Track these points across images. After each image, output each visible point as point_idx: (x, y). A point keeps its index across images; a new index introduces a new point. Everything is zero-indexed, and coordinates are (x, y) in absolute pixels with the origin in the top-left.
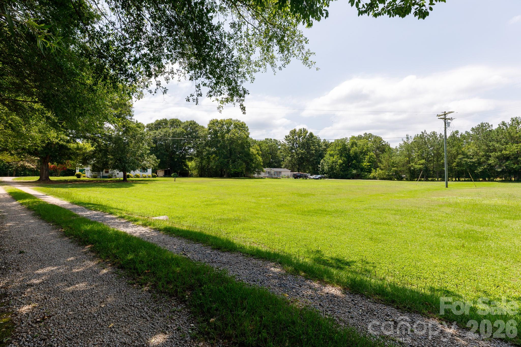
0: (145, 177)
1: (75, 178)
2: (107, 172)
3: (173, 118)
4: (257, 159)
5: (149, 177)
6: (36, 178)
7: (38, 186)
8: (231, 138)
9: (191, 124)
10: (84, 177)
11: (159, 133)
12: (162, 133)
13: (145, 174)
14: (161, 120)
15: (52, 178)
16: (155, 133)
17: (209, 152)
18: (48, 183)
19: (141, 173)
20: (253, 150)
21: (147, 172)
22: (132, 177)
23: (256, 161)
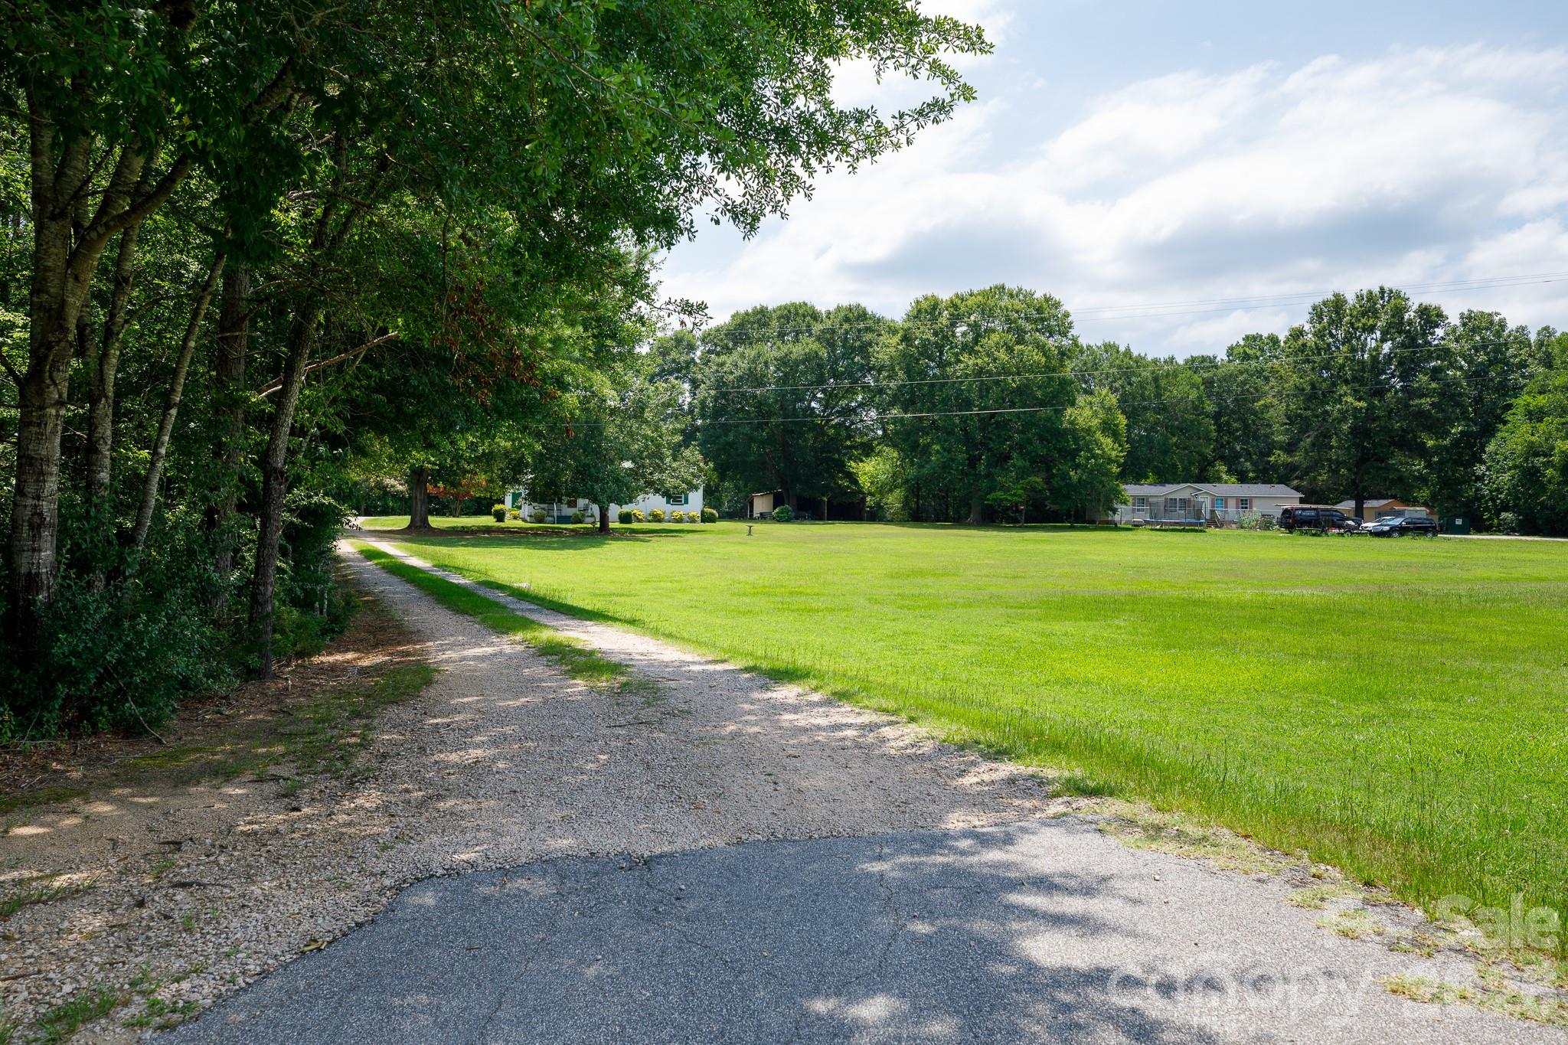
0: (680, 521)
1: (488, 521)
2: (572, 504)
3: (784, 303)
4: (1090, 451)
5: (692, 520)
6: (403, 521)
7: (406, 541)
8: (980, 372)
9: (847, 320)
10: (515, 518)
11: (737, 362)
12: (744, 365)
13: (679, 510)
14: (747, 314)
15: (436, 522)
16: (723, 364)
17: (903, 425)
18: (425, 534)
19: (670, 508)
20: (1083, 414)
21: (686, 502)
22: (640, 521)
23: (1088, 459)
